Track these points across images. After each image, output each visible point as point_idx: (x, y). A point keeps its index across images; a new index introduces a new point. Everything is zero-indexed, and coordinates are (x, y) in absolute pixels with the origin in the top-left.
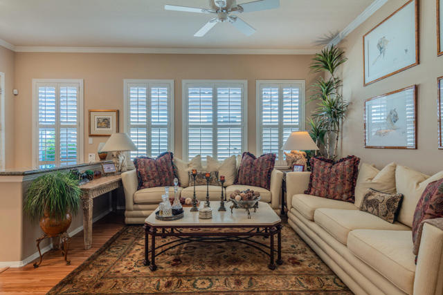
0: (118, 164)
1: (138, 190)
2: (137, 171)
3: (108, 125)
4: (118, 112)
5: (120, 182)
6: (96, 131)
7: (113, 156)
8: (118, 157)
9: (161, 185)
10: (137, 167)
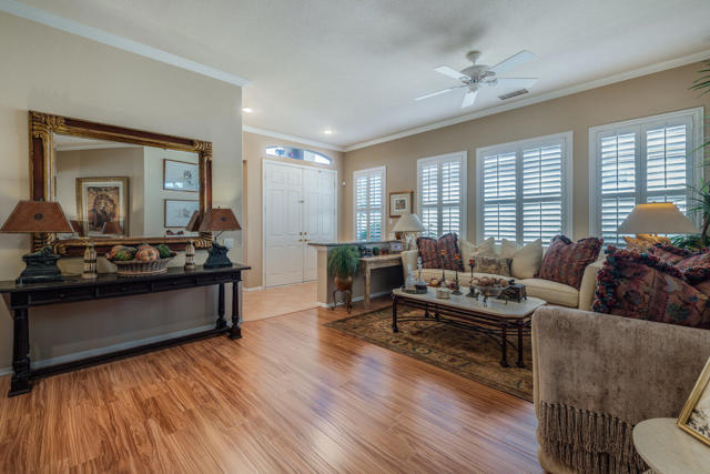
3: (404, 206)
4: (412, 193)
5: (400, 259)
6: (395, 212)
8: (404, 237)
10: (419, 247)
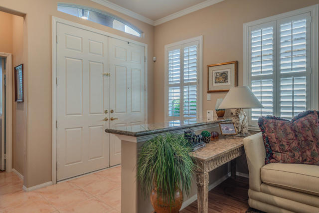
0: (237, 124)
1: (266, 163)
2: (264, 137)
3: (226, 80)
4: (237, 63)
7: (232, 114)
8: (238, 116)
9: (303, 162)
10: (263, 131)
